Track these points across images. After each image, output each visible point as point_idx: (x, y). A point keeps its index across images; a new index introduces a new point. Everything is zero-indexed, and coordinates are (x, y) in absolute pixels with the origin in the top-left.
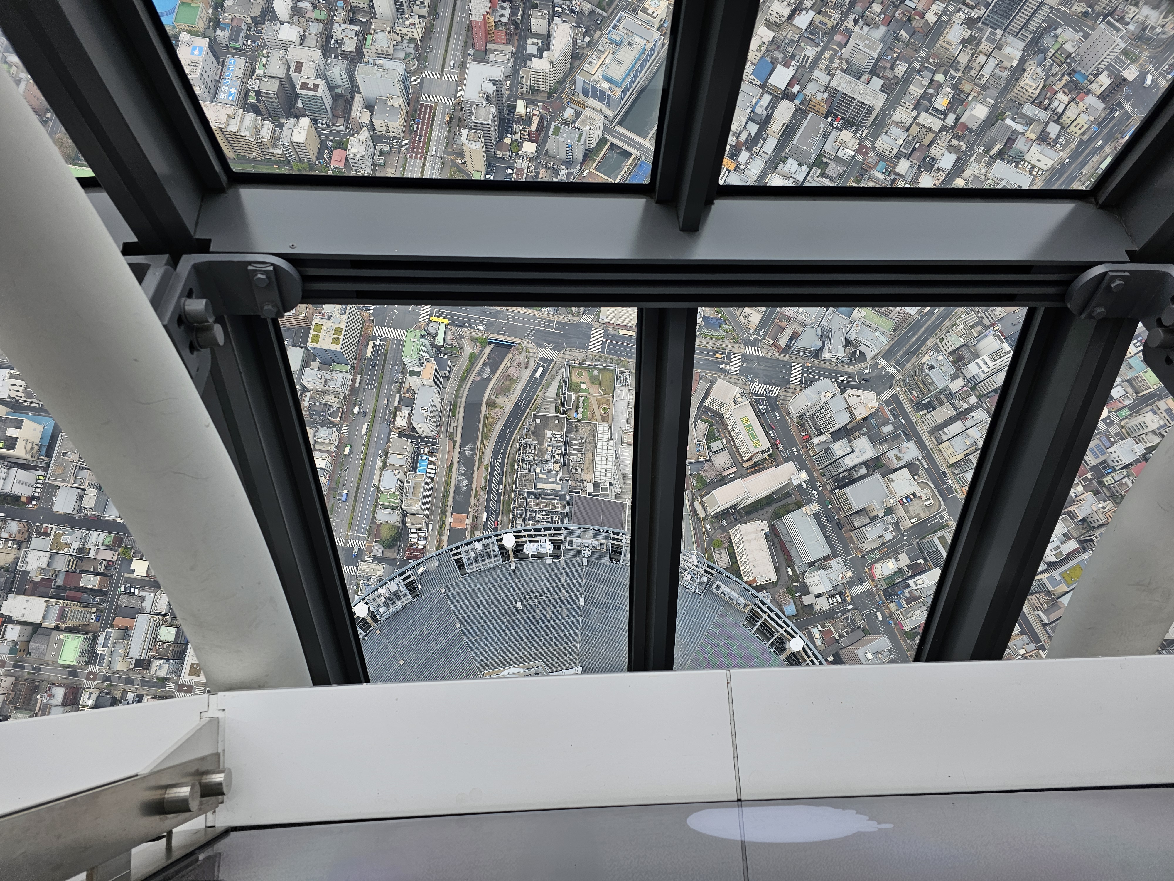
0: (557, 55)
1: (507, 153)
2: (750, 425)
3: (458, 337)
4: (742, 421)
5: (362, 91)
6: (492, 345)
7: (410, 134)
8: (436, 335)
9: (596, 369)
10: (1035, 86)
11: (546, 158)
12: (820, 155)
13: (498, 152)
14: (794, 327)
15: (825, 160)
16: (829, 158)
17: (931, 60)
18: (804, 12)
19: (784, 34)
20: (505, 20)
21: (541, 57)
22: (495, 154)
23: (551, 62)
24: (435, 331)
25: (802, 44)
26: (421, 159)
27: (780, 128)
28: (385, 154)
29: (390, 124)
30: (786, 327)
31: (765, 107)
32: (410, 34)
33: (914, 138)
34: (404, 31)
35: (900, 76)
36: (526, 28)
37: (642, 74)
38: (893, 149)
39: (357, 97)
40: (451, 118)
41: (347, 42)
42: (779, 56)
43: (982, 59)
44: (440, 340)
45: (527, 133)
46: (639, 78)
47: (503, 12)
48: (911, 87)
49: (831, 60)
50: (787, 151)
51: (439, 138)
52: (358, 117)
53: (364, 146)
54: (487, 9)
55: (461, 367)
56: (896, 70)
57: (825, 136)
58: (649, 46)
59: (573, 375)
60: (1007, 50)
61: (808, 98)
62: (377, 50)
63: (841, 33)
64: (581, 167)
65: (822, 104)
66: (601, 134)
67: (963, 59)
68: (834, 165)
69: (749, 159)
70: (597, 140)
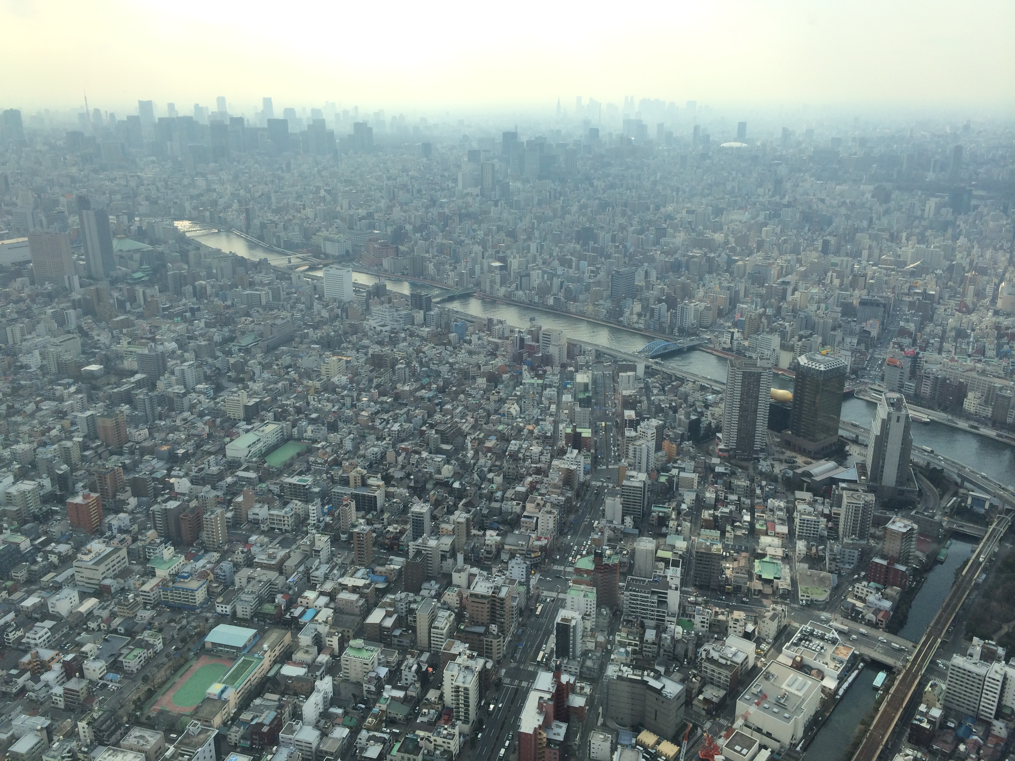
20: (561, 738)
32: (446, 745)
34: (440, 741)
36: (584, 752)
47: (559, 730)
54: (541, 723)
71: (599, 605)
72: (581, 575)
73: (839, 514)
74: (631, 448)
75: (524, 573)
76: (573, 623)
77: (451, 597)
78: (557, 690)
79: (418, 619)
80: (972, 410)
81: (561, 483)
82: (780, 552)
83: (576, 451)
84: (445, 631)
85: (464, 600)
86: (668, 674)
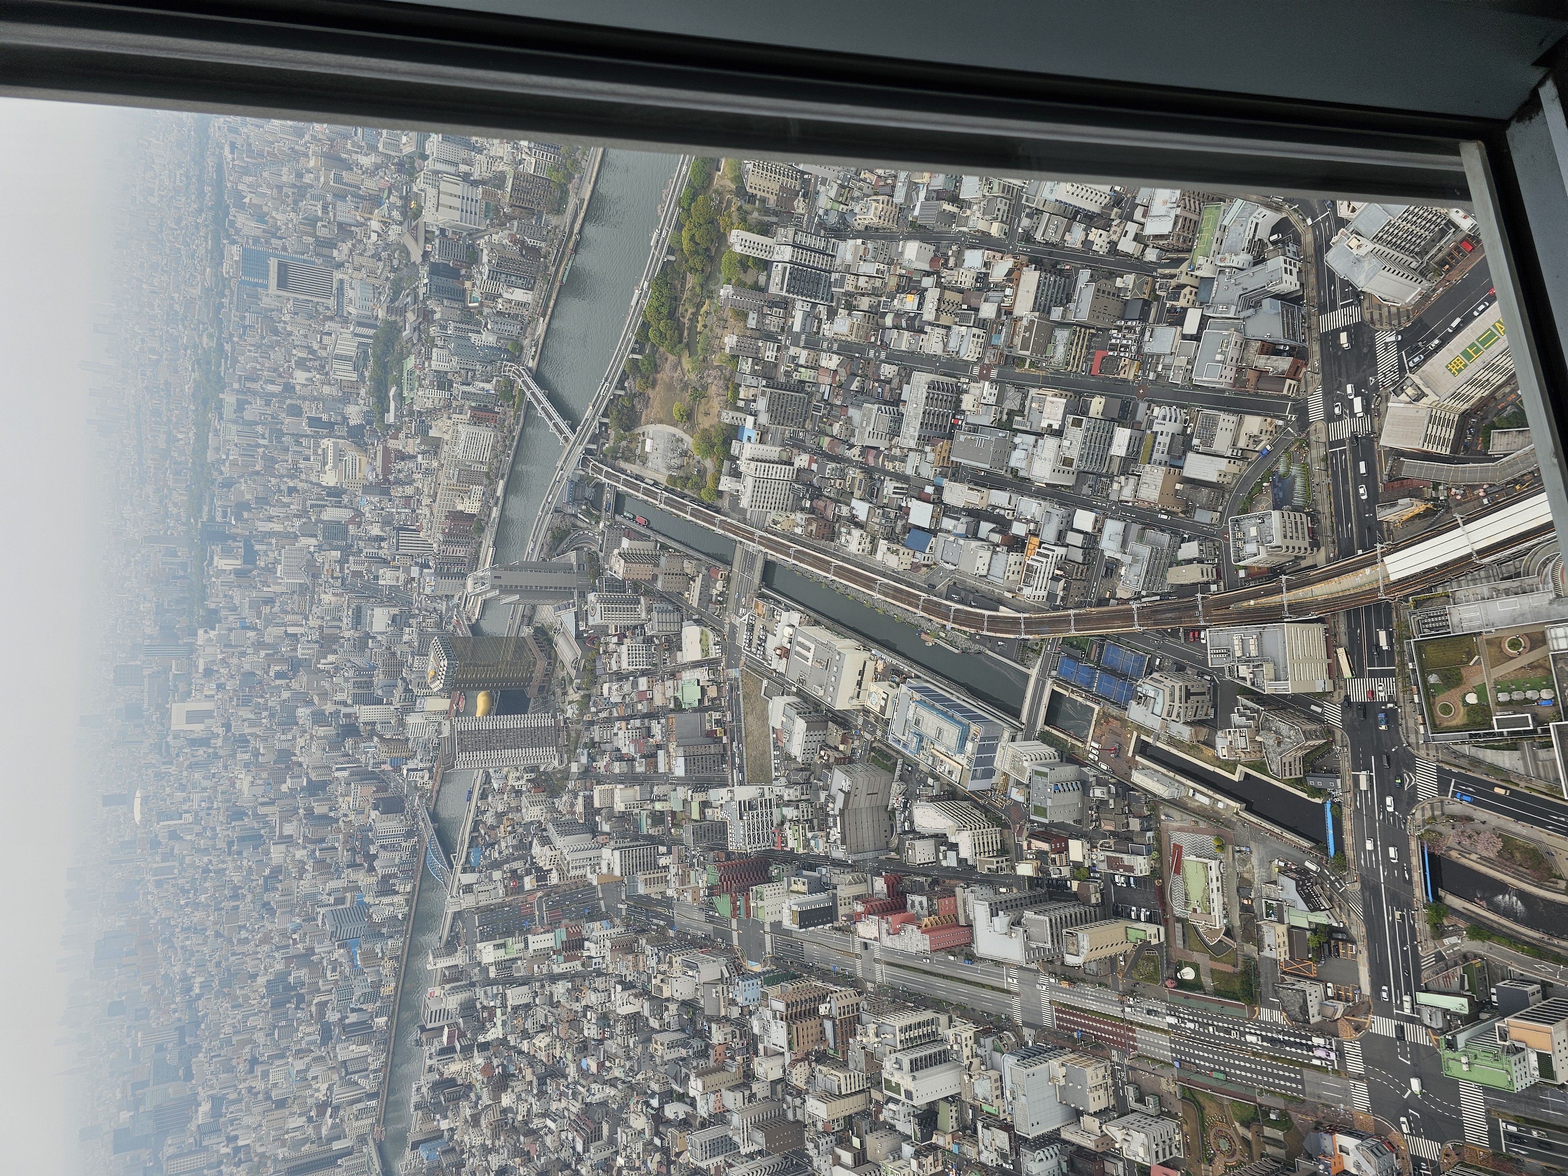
0: (950, 823)
1: (1092, 886)
2: (1465, 354)
3: (1442, 964)
4: (1460, 371)
5: (1056, 1127)
6: (1441, 893)
7: (1103, 1048)
8: (1446, 1012)
9: (1425, 681)
10: (874, 204)
11: (1085, 822)
12: (1000, 425)
13: (1093, 901)
14: (1251, 357)
15: (1005, 417)
16: (1001, 412)
17: (873, 339)
18: (854, 512)
19: (877, 527)
20: (924, 899)
21: (956, 845)
22: (1097, 905)
23: (959, 830)
24: (1439, 1014)
25: (886, 501)
26: (1134, 1031)
27: (975, 492)
28: (1140, 1093)
29: (1091, 1083)
30: (1256, 369)
31: (955, 522)
32: (970, 1043)
33: (956, 315)
34: (967, 1052)
35: (896, 368)
36: (933, 868)
37: (954, 699)
38: (974, 335)
39: (1065, 1135)
40: (1065, 979)
41: (998, 1143)
42: (900, 523)
43: (862, 281)
44: (1458, 1004)
45: (1057, 856)
46: (959, 701)
47: (917, 904)
48: (903, 348)
49: (893, 459)
50: (1003, 472)
51: (1097, 999)
52: (1093, 1138)
53: (1132, 1132)
54: (915, 928)
55: (1510, 957)
56: (890, 376)
57: (975, 429)
58: (917, 696)
59: (1454, 723)
60: (849, 258)
61: (939, 470)
62: (997, 1097)
63: (867, 459)
64: (1086, 765)
65: (939, 449)
66: (1036, 742)
67: (865, 303)
68: (1007, 402)
69: (1020, 520)
70: (1045, 746)
71: (769, 880)
72: (739, 909)
73: (616, 627)
74: (573, 873)
75: (750, 982)
76: (795, 908)
77: (799, 1076)
78: (874, 914)
79: (834, 1117)
80: (478, 504)
81: (630, 957)
82: (669, 683)
83: (587, 944)
84: (841, 1075)
85: (799, 1057)
86: (826, 788)
